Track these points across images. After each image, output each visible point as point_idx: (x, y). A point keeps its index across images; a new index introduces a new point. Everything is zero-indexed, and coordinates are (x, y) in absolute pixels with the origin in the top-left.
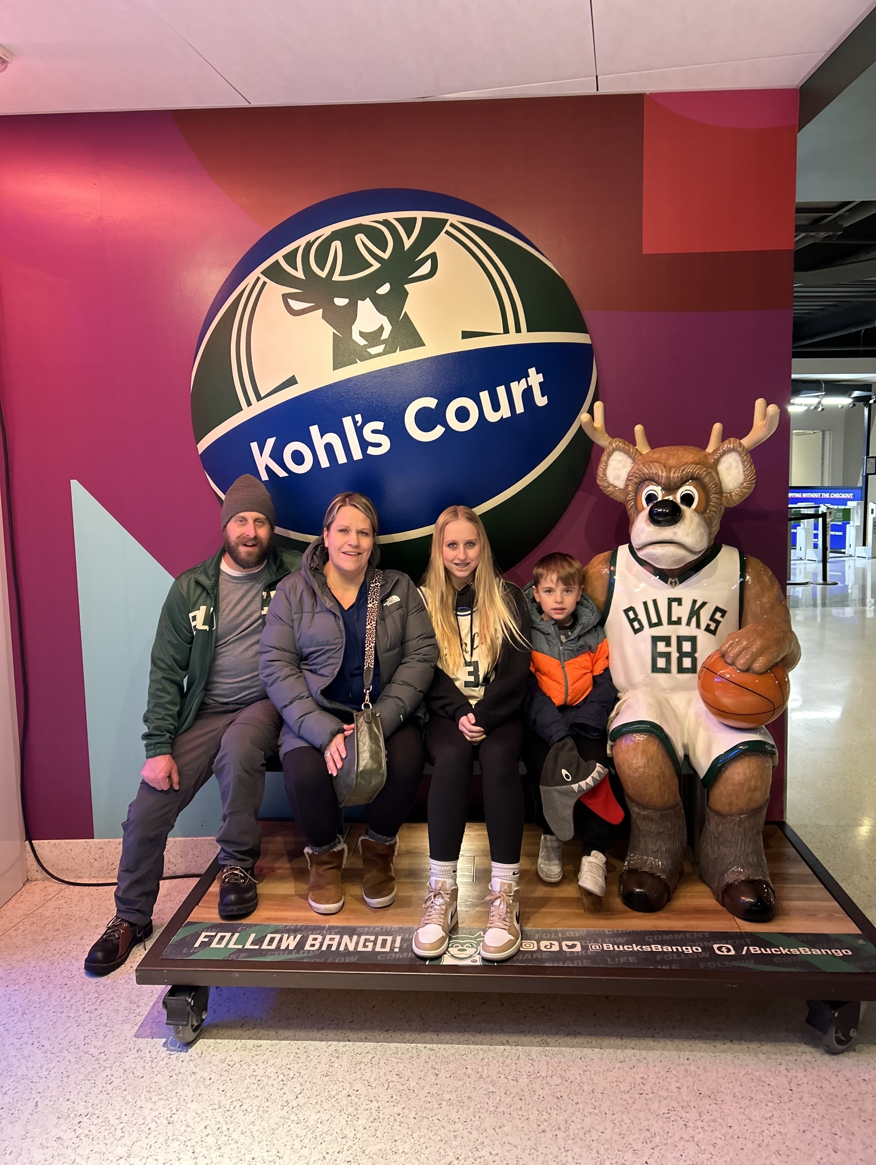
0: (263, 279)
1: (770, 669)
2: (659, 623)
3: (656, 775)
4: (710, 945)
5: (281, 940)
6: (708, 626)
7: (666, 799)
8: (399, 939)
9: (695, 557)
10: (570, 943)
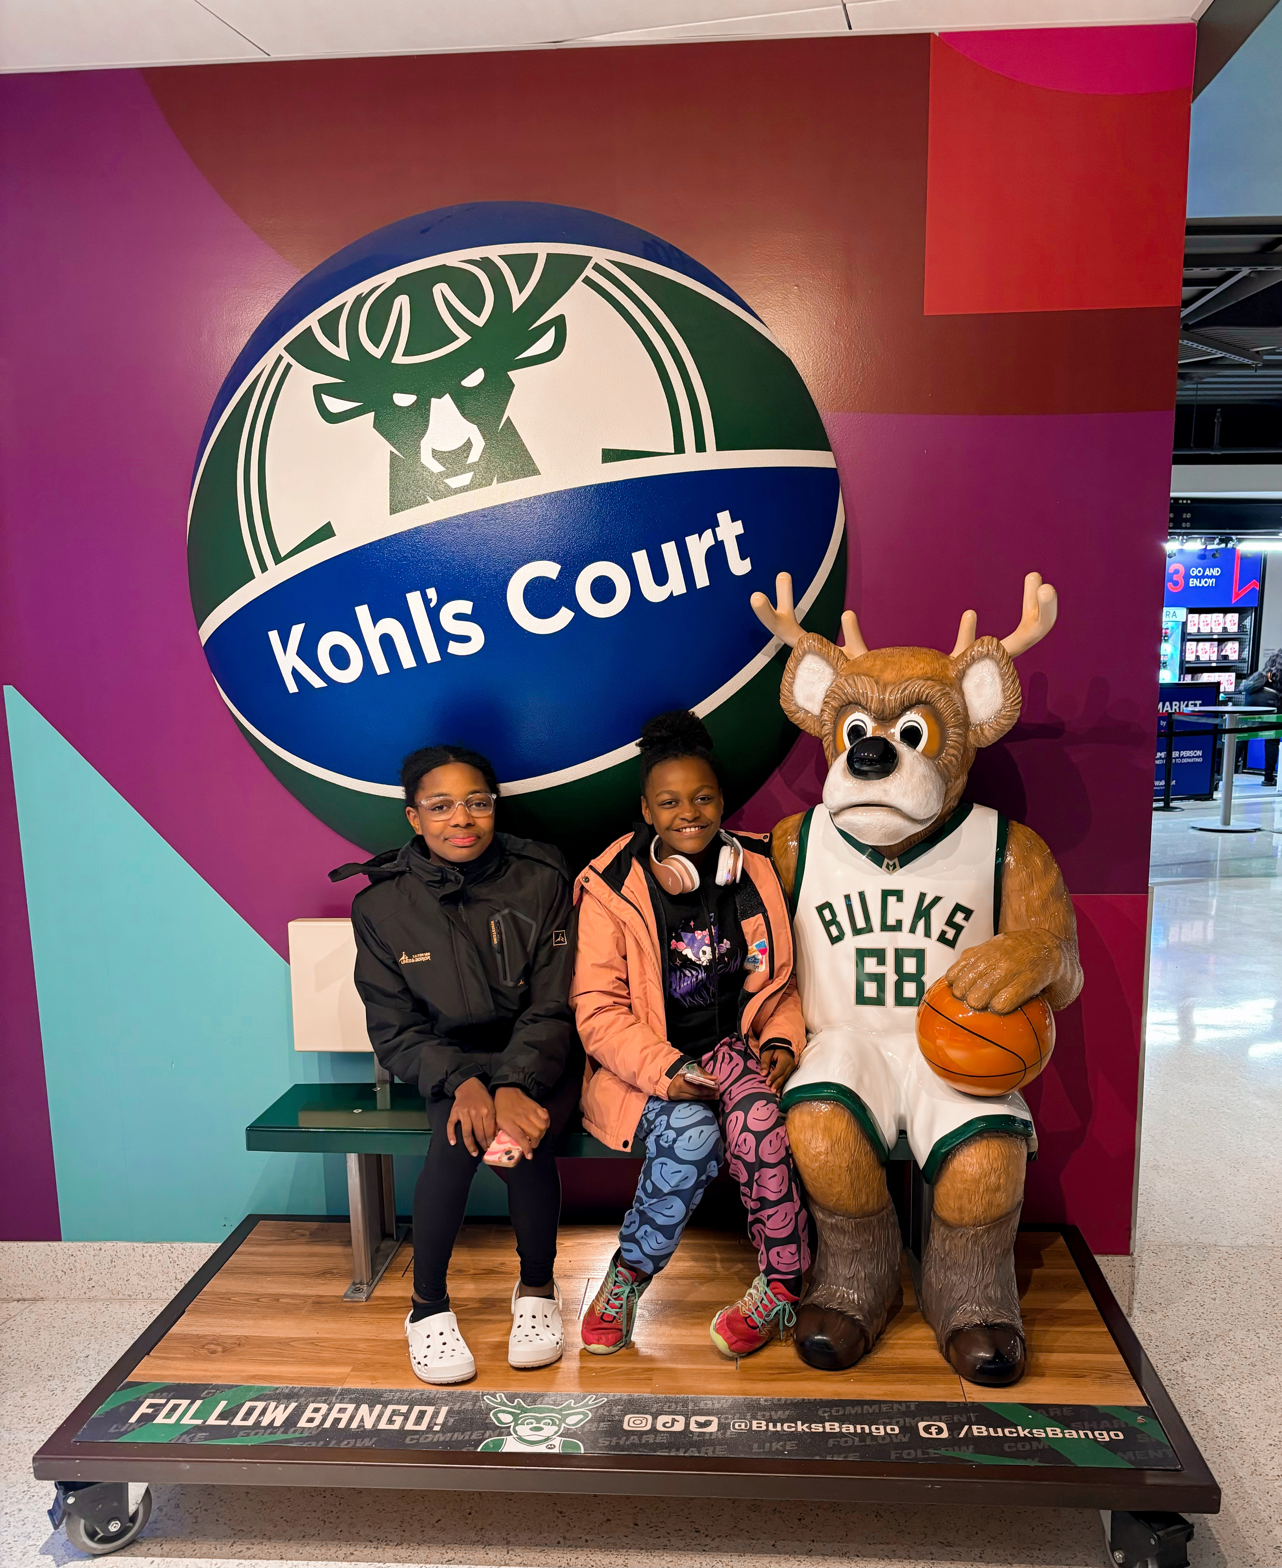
0: (287, 358)
1: (1020, 1006)
2: (869, 929)
3: (844, 1165)
4: (913, 1422)
5: (263, 1412)
6: (943, 933)
7: (864, 1200)
8: (444, 1410)
9: (919, 828)
10: (702, 1419)
